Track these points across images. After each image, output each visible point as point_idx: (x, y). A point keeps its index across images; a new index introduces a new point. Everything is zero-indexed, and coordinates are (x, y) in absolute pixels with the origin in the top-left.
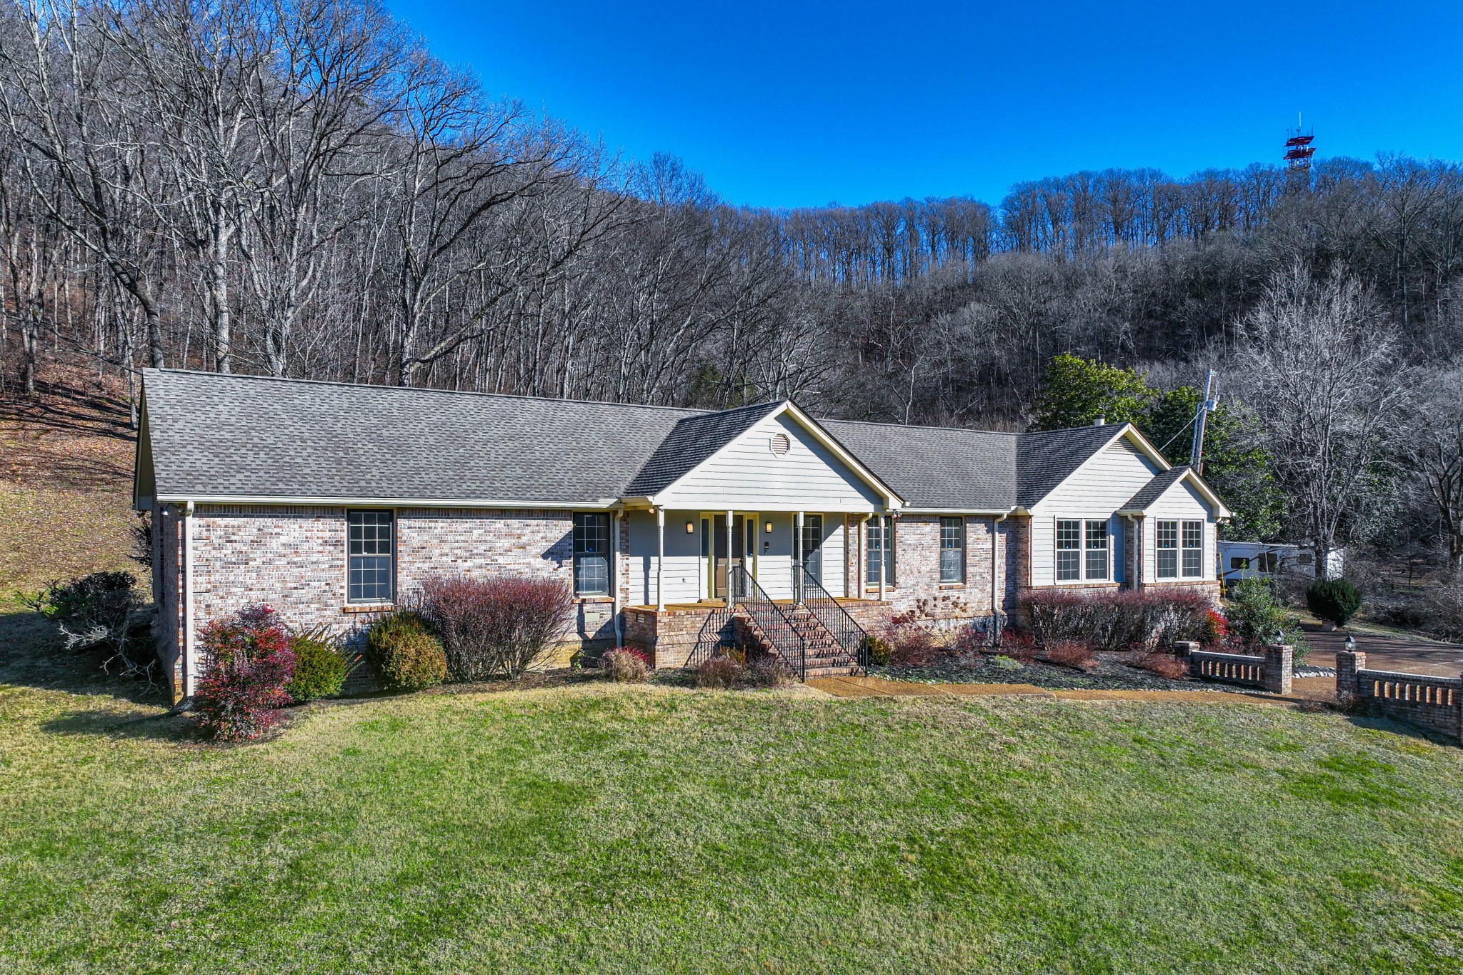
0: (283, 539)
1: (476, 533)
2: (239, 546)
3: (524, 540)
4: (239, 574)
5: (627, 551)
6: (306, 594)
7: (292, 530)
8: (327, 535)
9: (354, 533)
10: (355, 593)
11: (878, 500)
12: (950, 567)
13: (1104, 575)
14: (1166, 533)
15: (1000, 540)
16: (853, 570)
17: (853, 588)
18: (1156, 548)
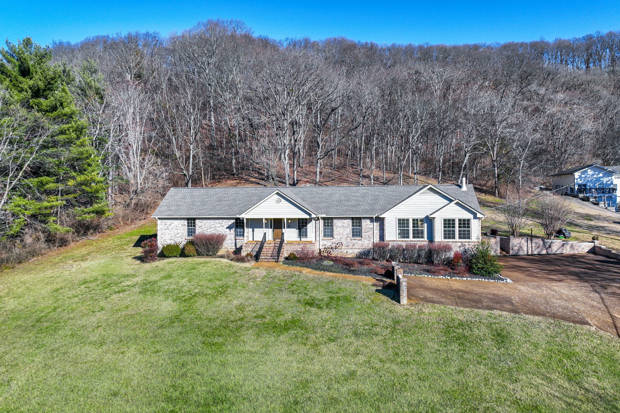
0: (175, 224)
1: (212, 223)
2: (167, 226)
3: (223, 224)
4: (167, 231)
5: (247, 227)
6: (178, 235)
7: (176, 222)
8: (182, 223)
9: (188, 223)
10: (189, 235)
11: (310, 215)
12: (357, 233)
13: (422, 237)
14: (449, 223)
15: (376, 225)
16: (318, 233)
17: (318, 238)
18: (443, 229)
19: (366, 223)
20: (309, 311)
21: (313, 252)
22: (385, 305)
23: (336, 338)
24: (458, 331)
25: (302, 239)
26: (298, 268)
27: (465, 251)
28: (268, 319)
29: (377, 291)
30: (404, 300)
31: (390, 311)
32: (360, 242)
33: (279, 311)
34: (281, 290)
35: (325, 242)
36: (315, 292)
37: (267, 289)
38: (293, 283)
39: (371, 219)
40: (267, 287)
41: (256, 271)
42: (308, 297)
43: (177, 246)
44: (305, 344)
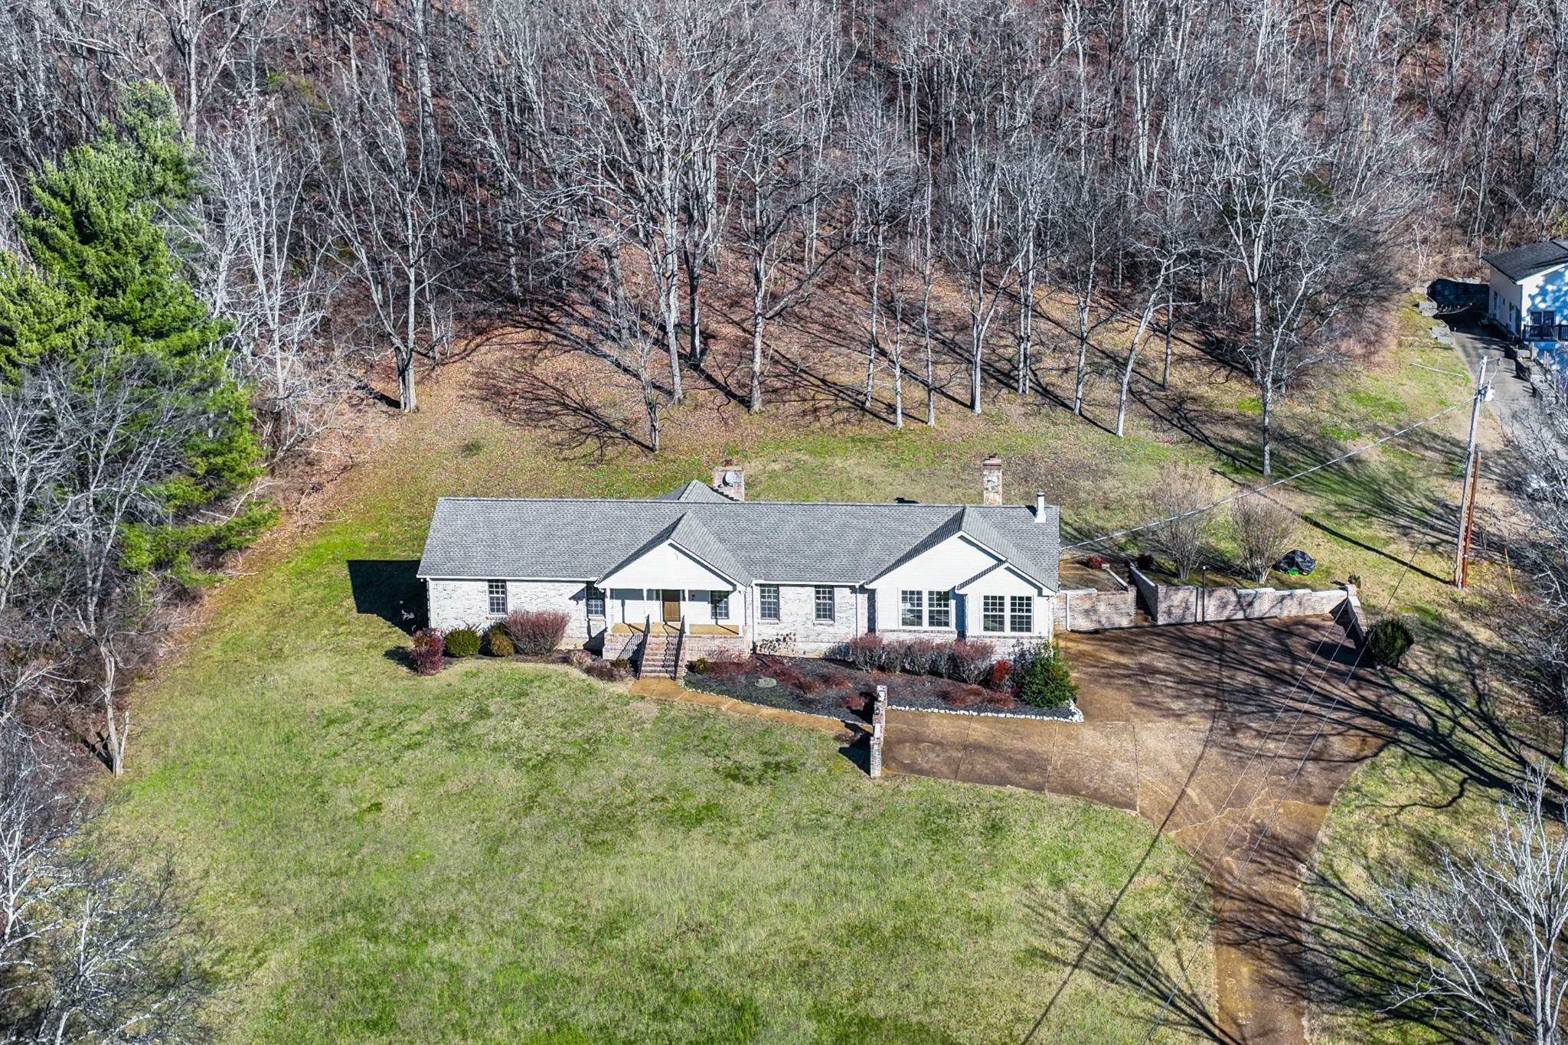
0: (463, 590)
1: (540, 589)
2: (448, 592)
3: (562, 592)
4: (448, 602)
5: (611, 599)
6: (472, 611)
7: (466, 586)
8: (479, 589)
9: (491, 588)
10: (492, 610)
11: (734, 586)
12: (826, 612)
13: (947, 624)
14: (993, 604)
15: (863, 598)
16: (749, 612)
17: (749, 620)
18: (983, 613)
19: (842, 596)
20: (733, 790)
21: (741, 652)
22: (848, 778)
23: (769, 833)
24: (938, 821)
25: (720, 622)
26: (714, 697)
27: (1022, 654)
28: (671, 804)
29: (841, 750)
30: (877, 770)
31: (853, 790)
32: (830, 629)
33: (687, 790)
34: (686, 750)
35: (763, 628)
36: (742, 752)
37: (664, 747)
38: (706, 733)
39: (853, 589)
40: (663, 743)
41: (641, 705)
42: (730, 763)
43: (469, 632)
44: (726, 843)
